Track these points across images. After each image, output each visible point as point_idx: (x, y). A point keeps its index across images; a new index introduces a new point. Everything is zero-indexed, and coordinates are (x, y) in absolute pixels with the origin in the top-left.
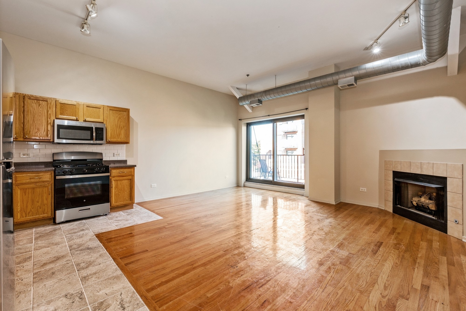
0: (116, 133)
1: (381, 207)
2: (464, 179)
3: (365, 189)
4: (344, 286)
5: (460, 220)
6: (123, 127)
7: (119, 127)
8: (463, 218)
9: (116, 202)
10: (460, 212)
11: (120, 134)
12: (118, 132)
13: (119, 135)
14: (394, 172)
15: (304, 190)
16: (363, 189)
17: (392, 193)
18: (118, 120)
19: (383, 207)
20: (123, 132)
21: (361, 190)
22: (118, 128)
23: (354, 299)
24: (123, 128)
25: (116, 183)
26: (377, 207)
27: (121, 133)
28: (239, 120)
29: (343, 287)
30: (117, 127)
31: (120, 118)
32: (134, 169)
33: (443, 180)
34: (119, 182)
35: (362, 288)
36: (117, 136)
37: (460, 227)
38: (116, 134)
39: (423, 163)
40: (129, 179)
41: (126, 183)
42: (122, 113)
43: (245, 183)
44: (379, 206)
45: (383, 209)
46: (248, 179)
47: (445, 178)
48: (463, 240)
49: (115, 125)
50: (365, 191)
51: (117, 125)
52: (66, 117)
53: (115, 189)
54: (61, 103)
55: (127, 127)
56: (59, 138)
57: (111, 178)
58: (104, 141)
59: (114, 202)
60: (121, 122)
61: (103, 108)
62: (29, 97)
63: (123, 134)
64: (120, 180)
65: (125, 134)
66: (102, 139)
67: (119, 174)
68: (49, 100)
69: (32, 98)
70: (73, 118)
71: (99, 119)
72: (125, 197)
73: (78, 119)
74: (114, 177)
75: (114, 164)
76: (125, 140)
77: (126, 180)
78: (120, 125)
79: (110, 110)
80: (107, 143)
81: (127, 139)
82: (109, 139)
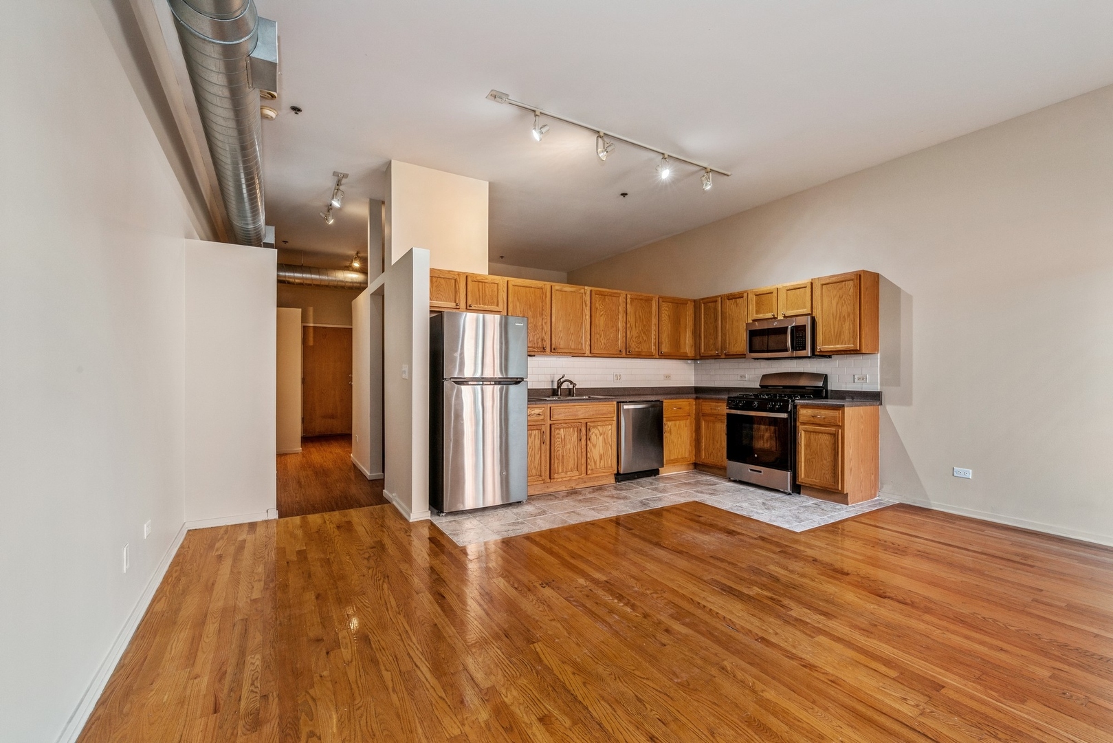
0: (834, 328)
4: (394, 690)
6: (846, 317)
7: (840, 317)
9: (807, 475)
11: (840, 333)
12: (836, 331)
18: (837, 303)
20: (847, 327)
22: (838, 319)
23: (357, 684)
24: (848, 318)
25: (808, 436)
27: (844, 330)
29: (393, 687)
30: (836, 317)
31: (840, 297)
32: (843, 413)
34: (813, 436)
35: (362, 715)
36: (836, 339)
38: (832, 334)
40: (830, 434)
41: (825, 440)
42: (845, 285)
49: (831, 316)
51: (835, 314)
52: (761, 316)
53: (806, 449)
54: (756, 295)
55: (854, 314)
56: (751, 351)
57: (798, 424)
58: (808, 352)
59: (805, 474)
60: (843, 306)
61: (812, 283)
62: (728, 297)
63: (847, 331)
64: (816, 432)
65: (851, 331)
66: (804, 348)
67: (812, 419)
68: (745, 295)
69: (731, 297)
70: (769, 315)
71: (805, 307)
72: (823, 472)
73: (776, 316)
74: (804, 423)
75: (853, 398)
76: (851, 346)
77: (825, 433)
78: (841, 313)
79: (823, 285)
80: (817, 353)
81: (854, 343)
82: (820, 347)
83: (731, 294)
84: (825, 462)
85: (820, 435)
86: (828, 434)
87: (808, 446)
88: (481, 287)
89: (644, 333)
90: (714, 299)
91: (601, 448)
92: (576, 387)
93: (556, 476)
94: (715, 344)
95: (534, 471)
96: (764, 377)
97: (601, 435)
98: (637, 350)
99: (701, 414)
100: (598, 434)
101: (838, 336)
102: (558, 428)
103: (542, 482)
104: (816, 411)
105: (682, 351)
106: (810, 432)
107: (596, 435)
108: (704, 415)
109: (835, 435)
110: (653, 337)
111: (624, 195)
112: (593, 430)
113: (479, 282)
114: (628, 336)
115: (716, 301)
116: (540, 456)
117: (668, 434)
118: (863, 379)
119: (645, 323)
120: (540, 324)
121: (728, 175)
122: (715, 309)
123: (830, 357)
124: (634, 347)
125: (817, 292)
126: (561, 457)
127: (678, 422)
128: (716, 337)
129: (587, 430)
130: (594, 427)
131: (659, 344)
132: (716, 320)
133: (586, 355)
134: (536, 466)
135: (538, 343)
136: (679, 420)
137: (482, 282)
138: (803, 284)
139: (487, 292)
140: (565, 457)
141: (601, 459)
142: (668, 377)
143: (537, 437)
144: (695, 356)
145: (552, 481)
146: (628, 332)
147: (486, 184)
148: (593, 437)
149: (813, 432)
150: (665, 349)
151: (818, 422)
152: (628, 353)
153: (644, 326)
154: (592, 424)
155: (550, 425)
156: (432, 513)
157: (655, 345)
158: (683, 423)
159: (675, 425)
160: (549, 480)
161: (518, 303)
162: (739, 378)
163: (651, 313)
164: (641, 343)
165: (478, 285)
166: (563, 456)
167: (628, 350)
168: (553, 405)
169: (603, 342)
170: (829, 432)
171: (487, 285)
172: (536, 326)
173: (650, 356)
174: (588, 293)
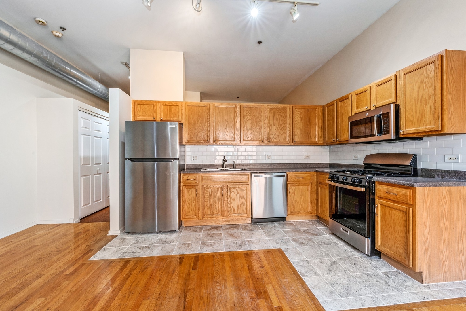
0: (416, 113)
6: (427, 99)
7: (421, 101)
9: (383, 244)
11: (422, 115)
12: (418, 112)
13: (420, 117)
18: (419, 88)
20: (428, 109)
22: (419, 103)
24: (429, 100)
25: (383, 210)
27: (425, 112)
30: (418, 101)
31: (422, 82)
32: (415, 192)
36: (418, 121)
38: (414, 117)
40: (403, 211)
41: (398, 216)
42: (426, 69)
49: (413, 101)
51: (417, 99)
52: (359, 110)
53: (382, 221)
54: (356, 95)
55: (435, 95)
56: (352, 137)
57: (376, 197)
58: (392, 136)
59: (381, 243)
60: (424, 89)
61: (396, 76)
62: (340, 100)
63: (428, 113)
64: (390, 207)
65: (433, 112)
66: (388, 132)
67: (386, 195)
68: (350, 96)
69: (341, 100)
70: (364, 109)
71: (391, 97)
72: (396, 245)
73: (369, 109)
74: (380, 198)
75: (443, 177)
76: (432, 127)
77: (397, 209)
78: (422, 97)
79: (405, 74)
80: (401, 136)
81: (436, 123)
82: (404, 130)
83: (342, 98)
84: (398, 236)
85: (393, 211)
86: (400, 210)
87: (384, 218)
88: (168, 108)
89: (281, 129)
90: (332, 103)
91: (239, 201)
92: (226, 163)
93: (205, 216)
94: (333, 134)
95: (191, 212)
96: (368, 157)
97: (238, 193)
98: (275, 140)
99: (319, 183)
100: (236, 193)
101: (420, 119)
102: (207, 188)
103: (197, 219)
104: (391, 188)
105: (312, 140)
106: (385, 206)
107: (235, 193)
108: (321, 183)
109: (406, 212)
110: (288, 132)
111: (260, 43)
112: (232, 190)
113: (167, 105)
114: (268, 132)
115: (333, 105)
116: (195, 204)
117: (293, 195)
118: (455, 158)
119: (281, 123)
120: (206, 127)
121: (317, 5)
122: (333, 110)
123: (420, 139)
124: (273, 137)
125: (401, 82)
126: (209, 205)
127: (301, 187)
128: (334, 130)
129: (229, 189)
130: (233, 188)
131: (294, 136)
132: (333, 118)
133: (238, 144)
134: (193, 209)
135: (204, 138)
136: (301, 186)
137: (169, 105)
138: (389, 78)
139: (172, 111)
140: (212, 206)
141: (238, 208)
142: (307, 157)
143: (193, 192)
144: (324, 143)
145: (204, 219)
146: (268, 129)
147: (181, 53)
148: (232, 194)
149: (388, 207)
150: (298, 139)
151: (391, 198)
152: (268, 142)
153: (281, 125)
154: (231, 186)
155: (202, 185)
156: (121, 231)
157: (290, 136)
158: (305, 188)
159: (299, 189)
160: (202, 219)
161: (191, 116)
162: (354, 158)
163: (286, 116)
164: (278, 135)
165: (167, 107)
166: (211, 205)
167: (268, 140)
168: (203, 174)
169: (249, 136)
170: (401, 209)
171: (172, 106)
172: (203, 128)
173: (286, 144)
174: (239, 107)
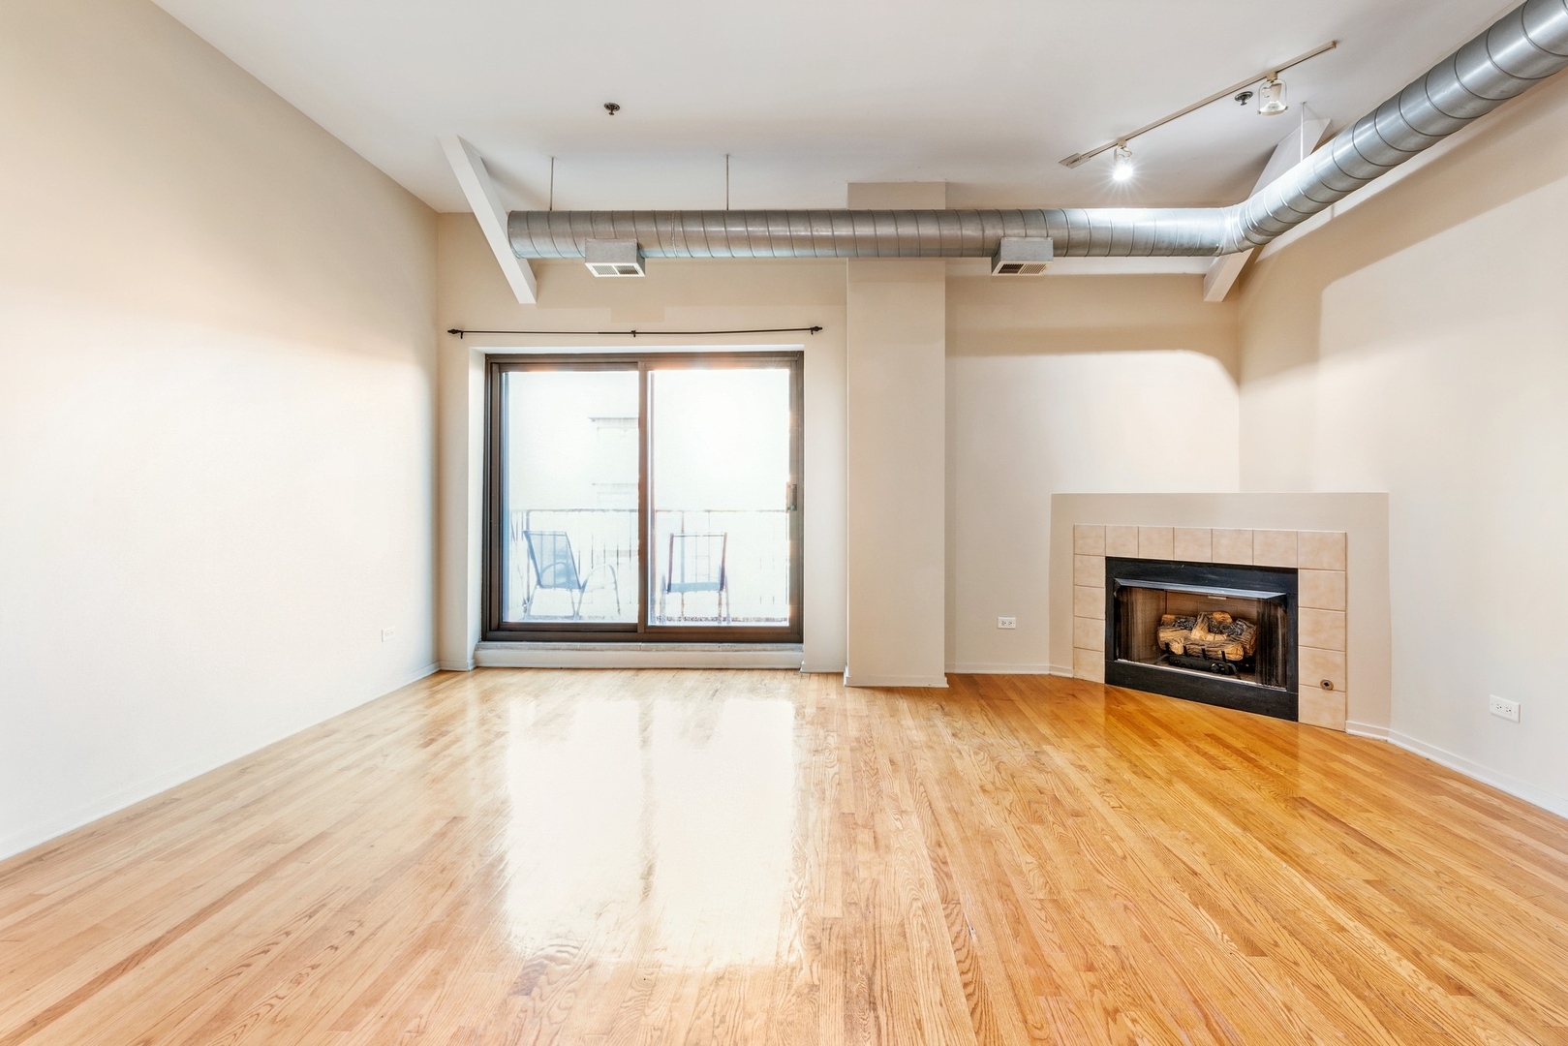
1: (1062, 670)
2: (1349, 571)
3: (1011, 621)
5: (1337, 681)
8: (1346, 674)
10: (1339, 659)
14: (1108, 559)
15: (801, 650)
16: (1007, 619)
17: (1102, 624)
19: (1067, 671)
21: (1000, 626)
26: (1048, 673)
28: (454, 332)
33: (1285, 579)
37: (1335, 697)
39: (1218, 530)
43: (482, 653)
44: (1051, 668)
45: (1070, 675)
46: (494, 627)
47: (1294, 571)
48: (1350, 731)
50: (1013, 626)
